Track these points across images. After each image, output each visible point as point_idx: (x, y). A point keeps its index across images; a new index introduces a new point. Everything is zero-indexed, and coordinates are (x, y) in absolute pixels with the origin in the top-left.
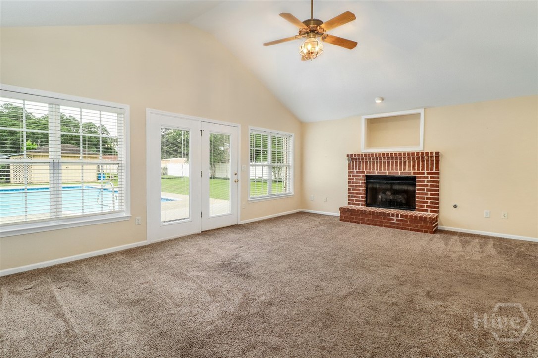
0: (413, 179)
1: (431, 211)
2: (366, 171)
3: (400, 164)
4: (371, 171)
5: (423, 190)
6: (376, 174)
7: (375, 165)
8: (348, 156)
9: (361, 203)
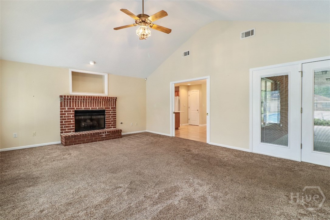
0: (104, 111)
1: (113, 127)
2: (75, 108)
3: (97, 103)
4: (80, 107)
5: (110, 117)
6: (83, 109)
7: (82, 103)
8: (61, 96)
9: (72, 130)
